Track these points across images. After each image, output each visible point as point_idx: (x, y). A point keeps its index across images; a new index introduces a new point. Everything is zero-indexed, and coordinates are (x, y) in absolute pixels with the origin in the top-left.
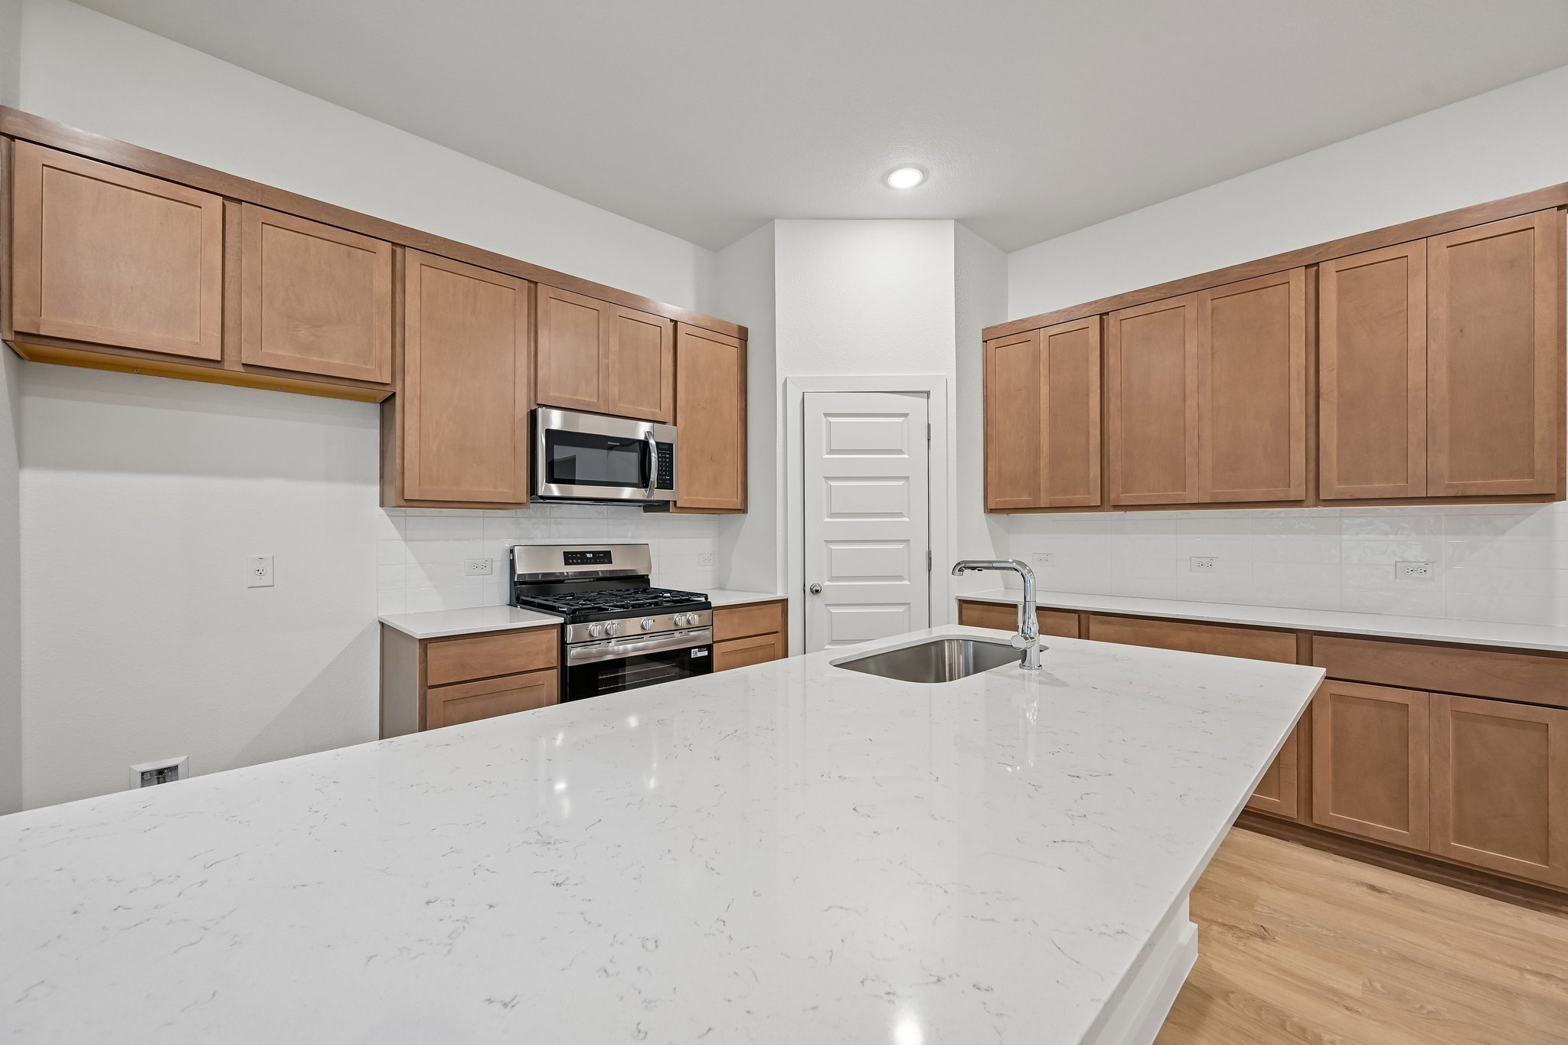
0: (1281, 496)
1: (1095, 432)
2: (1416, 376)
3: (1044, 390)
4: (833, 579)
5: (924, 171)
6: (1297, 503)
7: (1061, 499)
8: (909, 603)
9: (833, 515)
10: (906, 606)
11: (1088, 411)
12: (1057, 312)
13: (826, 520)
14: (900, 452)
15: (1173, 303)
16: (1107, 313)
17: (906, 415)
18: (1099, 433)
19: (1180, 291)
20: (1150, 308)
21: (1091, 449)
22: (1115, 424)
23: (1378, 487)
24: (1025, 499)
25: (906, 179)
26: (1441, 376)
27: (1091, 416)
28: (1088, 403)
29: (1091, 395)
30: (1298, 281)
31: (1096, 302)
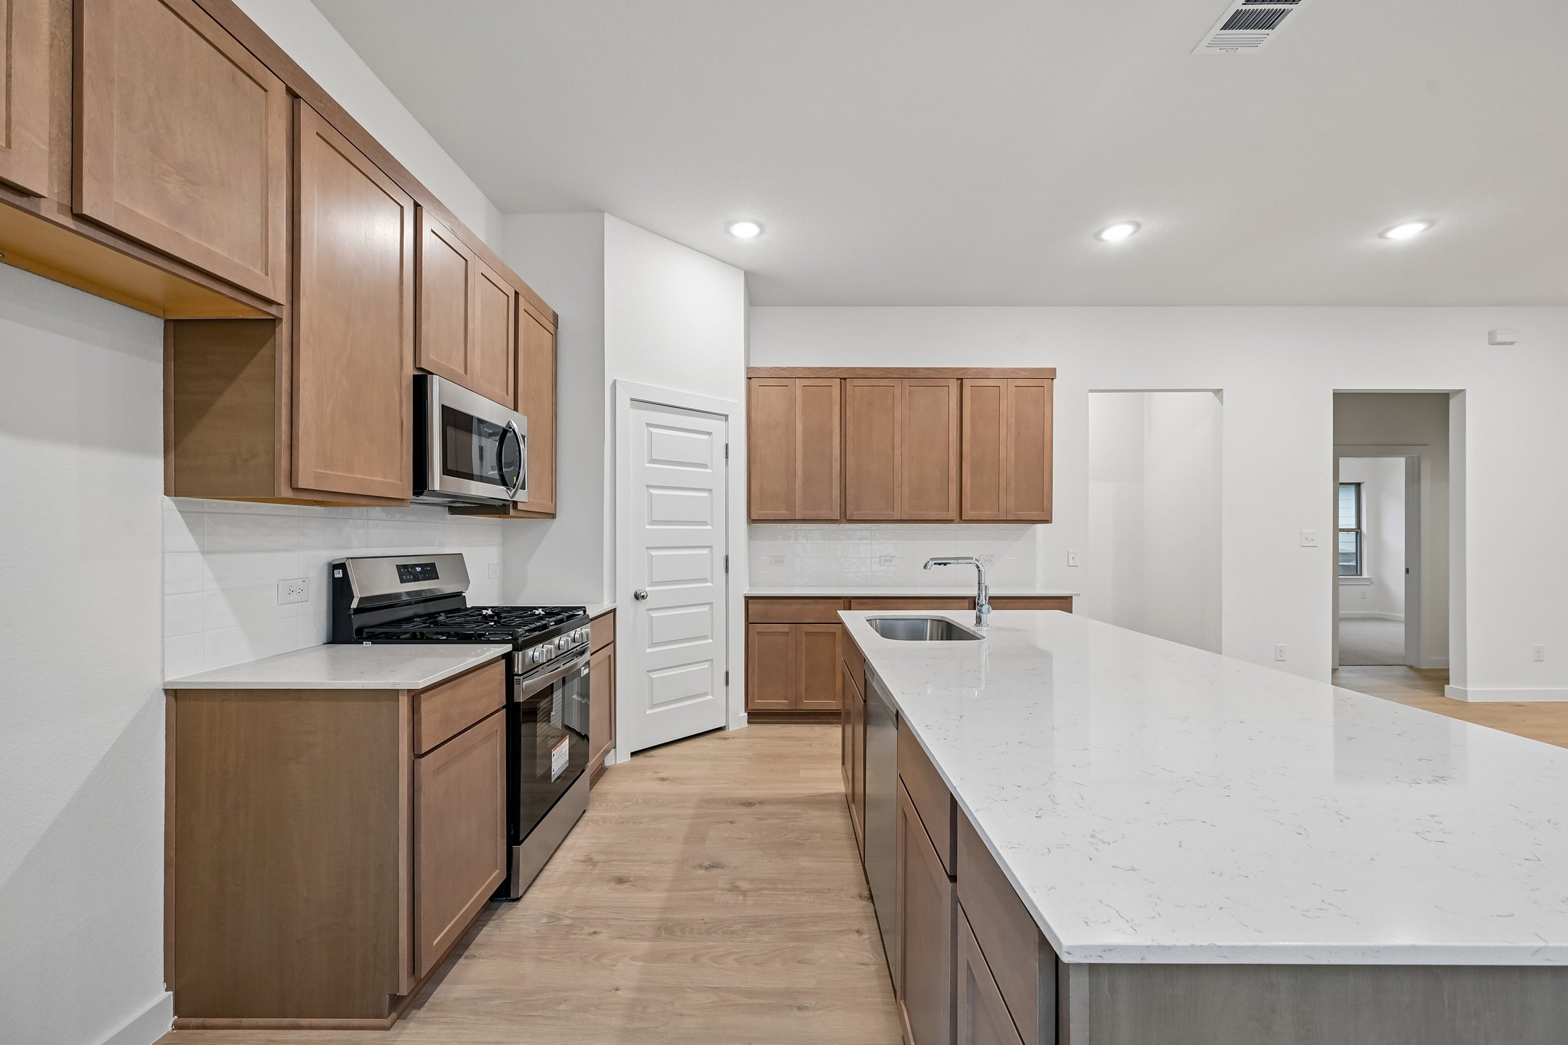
0: (944, 517)
1: (836, 465)
2: (1003, 454)
3: (799, 427)
4: (653, 584)
5: (761, 226)
6: (950, 521)
7: (810, 514)
8: (712, 603)
9: (653, 522)
10: (709, 606)
11: (832, 447)
12: (809, 368)
13: (648, 527)
14: (705, 466)
15: (887, 382)
16: (845, 379)
17: (710, 434)
18: (839, 466)
19: (891, 376)
20: (874, 382)
21: (834, 477)
22: (850, 461)
23: (987, 514)
24: (783, 513)
25: (745, 231)
26: (1012, 455)
27: (834, 452)
28: (831, 443)
29: (834, 437)
30: (954, 387)
31: (837, 368)
